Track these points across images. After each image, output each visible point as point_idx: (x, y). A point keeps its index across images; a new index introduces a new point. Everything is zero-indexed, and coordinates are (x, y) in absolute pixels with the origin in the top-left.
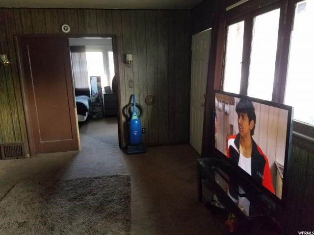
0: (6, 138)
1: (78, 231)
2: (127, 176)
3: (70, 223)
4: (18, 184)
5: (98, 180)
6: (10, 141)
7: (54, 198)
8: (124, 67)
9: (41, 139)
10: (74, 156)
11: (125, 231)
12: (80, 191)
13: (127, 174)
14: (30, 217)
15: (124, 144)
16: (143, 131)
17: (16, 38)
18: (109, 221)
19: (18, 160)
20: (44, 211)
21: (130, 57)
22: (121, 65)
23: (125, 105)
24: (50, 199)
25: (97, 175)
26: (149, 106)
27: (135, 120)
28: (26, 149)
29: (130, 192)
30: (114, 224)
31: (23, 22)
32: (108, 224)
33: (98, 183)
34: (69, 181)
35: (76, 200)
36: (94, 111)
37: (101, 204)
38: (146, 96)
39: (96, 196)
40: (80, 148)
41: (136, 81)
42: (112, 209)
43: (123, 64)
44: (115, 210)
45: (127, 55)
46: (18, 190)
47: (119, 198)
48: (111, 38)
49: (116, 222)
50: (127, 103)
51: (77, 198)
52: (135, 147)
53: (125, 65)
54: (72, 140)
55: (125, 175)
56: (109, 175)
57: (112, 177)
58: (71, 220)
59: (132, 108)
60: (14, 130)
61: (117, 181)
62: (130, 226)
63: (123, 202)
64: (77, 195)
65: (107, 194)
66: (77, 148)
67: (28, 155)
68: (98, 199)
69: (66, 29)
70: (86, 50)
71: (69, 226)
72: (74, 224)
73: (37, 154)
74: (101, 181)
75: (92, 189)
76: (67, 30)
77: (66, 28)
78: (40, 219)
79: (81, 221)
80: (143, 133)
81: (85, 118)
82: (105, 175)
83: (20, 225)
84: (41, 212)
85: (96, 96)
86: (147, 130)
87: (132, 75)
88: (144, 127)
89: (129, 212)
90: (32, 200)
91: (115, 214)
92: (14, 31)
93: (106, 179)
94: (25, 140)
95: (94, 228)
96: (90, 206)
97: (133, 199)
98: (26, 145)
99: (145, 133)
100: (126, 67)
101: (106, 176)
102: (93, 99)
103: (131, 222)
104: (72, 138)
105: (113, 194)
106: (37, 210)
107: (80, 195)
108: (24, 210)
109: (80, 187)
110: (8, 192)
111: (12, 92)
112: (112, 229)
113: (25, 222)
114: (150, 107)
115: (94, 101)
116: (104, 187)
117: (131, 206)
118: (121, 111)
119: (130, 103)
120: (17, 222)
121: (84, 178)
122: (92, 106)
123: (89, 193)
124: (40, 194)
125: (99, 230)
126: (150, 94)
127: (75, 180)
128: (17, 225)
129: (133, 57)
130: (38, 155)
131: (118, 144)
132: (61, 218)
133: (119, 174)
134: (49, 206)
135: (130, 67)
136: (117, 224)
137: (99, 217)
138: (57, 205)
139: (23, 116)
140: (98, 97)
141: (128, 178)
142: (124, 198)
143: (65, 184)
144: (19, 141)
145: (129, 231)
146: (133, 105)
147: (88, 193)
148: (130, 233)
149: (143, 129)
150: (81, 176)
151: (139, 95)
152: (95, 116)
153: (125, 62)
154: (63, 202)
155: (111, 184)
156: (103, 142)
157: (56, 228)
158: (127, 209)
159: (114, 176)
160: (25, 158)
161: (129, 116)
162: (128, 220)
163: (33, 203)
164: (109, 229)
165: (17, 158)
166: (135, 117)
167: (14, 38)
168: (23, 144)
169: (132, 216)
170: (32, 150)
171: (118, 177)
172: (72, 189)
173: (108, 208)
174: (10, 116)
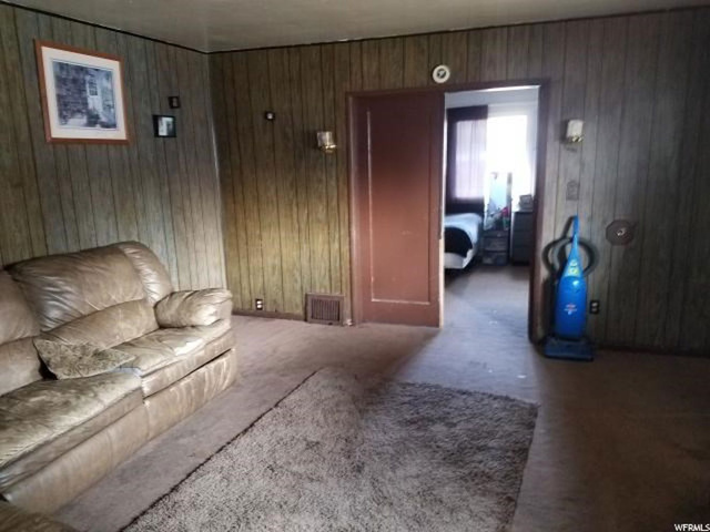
0: (318, 285)
1: (403, 488)
2: (531, 405)
3: (393, 469)
4: (322, 371)
5: (464, 397)
6: (323, 291)
7: (375, 411)
8: (560, 152)
9: (373, 294)
10: (429, 337)
11: (500, 519)
12: (425, 410)
13: (533, 402)
14: (328, 436)
15: (540, 332)
16: (591, 307)
17: (351, 99)
18: (468, 489)
19: (331, 327)
20: (352, 431)
21: (576, 129)
22: (553, 146)
23: (551, 240)
24: (367, 411)
25: (465, 387)
26: (616, 247)
27: (575, 278)
28: (346, 311)
29: (531, 441)
30: (477, 497)
31: (365, 68)
32: (465, 494)
33: (462, 404)
34: (409, 384)
35: (414, 427)
36: (488, 249)
37: (461, 449)
38: (609, 222)
39: (453, 430)
40: (442, 323)
41: (586, 186)
42: (481, 466)
43: (557, 143)
44: (487, 470)
45: (571, 123)
46: (318, 382)
47: (501, 448)
48: (537, 87)
49: (484, 495)
50: (558, 236)
51: (415, 423)
52: (567, 343)
53: (562, 146)
54: (427, 303)
55: (527, 401)
56: (489, 392)
57: (495, 398)
58: (395, 461)
59: (568, 247)
60: (330, 270)
61: (504, 409)
62: (513, 512)
63: (509, 457)
64: (416, 416)
65: (476, 431)
66: (436, 324)
67: (349, 322)
68: (455, 437)
69: (441, 75)
70: (489, 114)
71: (390, 473)
72: (400, 472)
73: (364, 321)
74: (470, 401)
75: (449, 413)
76: (443, 76)
77: (442, 73)
78: (342, 444)
79: (413, 470)
80: (591, 312)
81: (466, 261)
82: (482, 391)
83: (310, 446)
84: (348, 431)
85: (497, 216)
86: (603, 308)
87: (578, 168)
88: (596, 298)
89: (518, 482)
90: (337, 405)
91: (484, 478)
92: (348, 86)
93: (482, 400)
94: (346, 292)
95: (434, 492)
96: (438, 447)
97: (533, 457)
98: (347, 301)
99: (597, 313)
100: (564, 152)
101: (484, 394)
102: (488, 221)
103: (516, 506)
104: (429, 300)
105: (491, 434)
106: (341, 425)
107: (423, 419)
108: (322, 419)
109: (425, 403)
110: (304, 382)
111: (334, 203)
112: (472, 507)
113: (318, 443)
114: (619, 250)
115: (490, 227)
116: (474, 416)
117: (526, 471)
118: (540, 254)
119: (564, 236)
120: (305, 440)
121: (437, 387)
122: (486, 237)
123: (441, 419)
124: (353, 397)
125: (445, 500)
126: (622, 218)
127: (421, 386)
128: (305, 443)
129: (584, 127)
130: (365, 325)
131: (526, 330)
132: (378, 454)
133: (512, 397)
134: (363, 423)
135: (574, 150)
136: (483, 499)
137: (450, 474)
138: (377, 425)
139: (347, 247)
140: (501, 218)
141: (533, 411)
142: (514, 451)
143: (399, 389)
144: (337, 294)
145: (507, 522)
146: (571, 240)
147: (439, 418)
148: (507, 527)
149: (592, 302)
150: (432, 382)
151: (591, 219)
152: (488, 261)
153: (564, 138)
154: (389, 424)
155: (490, 414)
156: (494, 318)
157: (367, 469)
158: (513, 476)
159: (501, 397)
160: (342, 326)
161: (557, 266)
162: (510, 499)
163: (338, 411)
164: (465, 503)
165: (330, 324)
166: (573, 270)
167: (346, 100)
168: (343, 298)
169: (522, 494)
170: (356, 313)
171: (511, 403)
172: (409, 403)
173: (473, 462)
174: (326, 246)
